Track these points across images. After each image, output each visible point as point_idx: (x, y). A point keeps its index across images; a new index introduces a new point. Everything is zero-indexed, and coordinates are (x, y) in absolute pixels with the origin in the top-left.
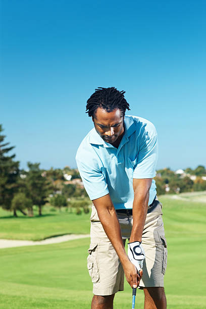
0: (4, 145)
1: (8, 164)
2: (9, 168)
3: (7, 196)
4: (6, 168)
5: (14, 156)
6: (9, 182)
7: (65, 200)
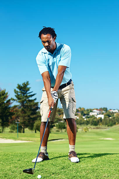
0: (30, 93)
1: (32, 103)
2: (33, 106)
3: (31, 122)
4: (31, 106)
5: (35, 99)
6: (32, 114)
7: (64, 126)
